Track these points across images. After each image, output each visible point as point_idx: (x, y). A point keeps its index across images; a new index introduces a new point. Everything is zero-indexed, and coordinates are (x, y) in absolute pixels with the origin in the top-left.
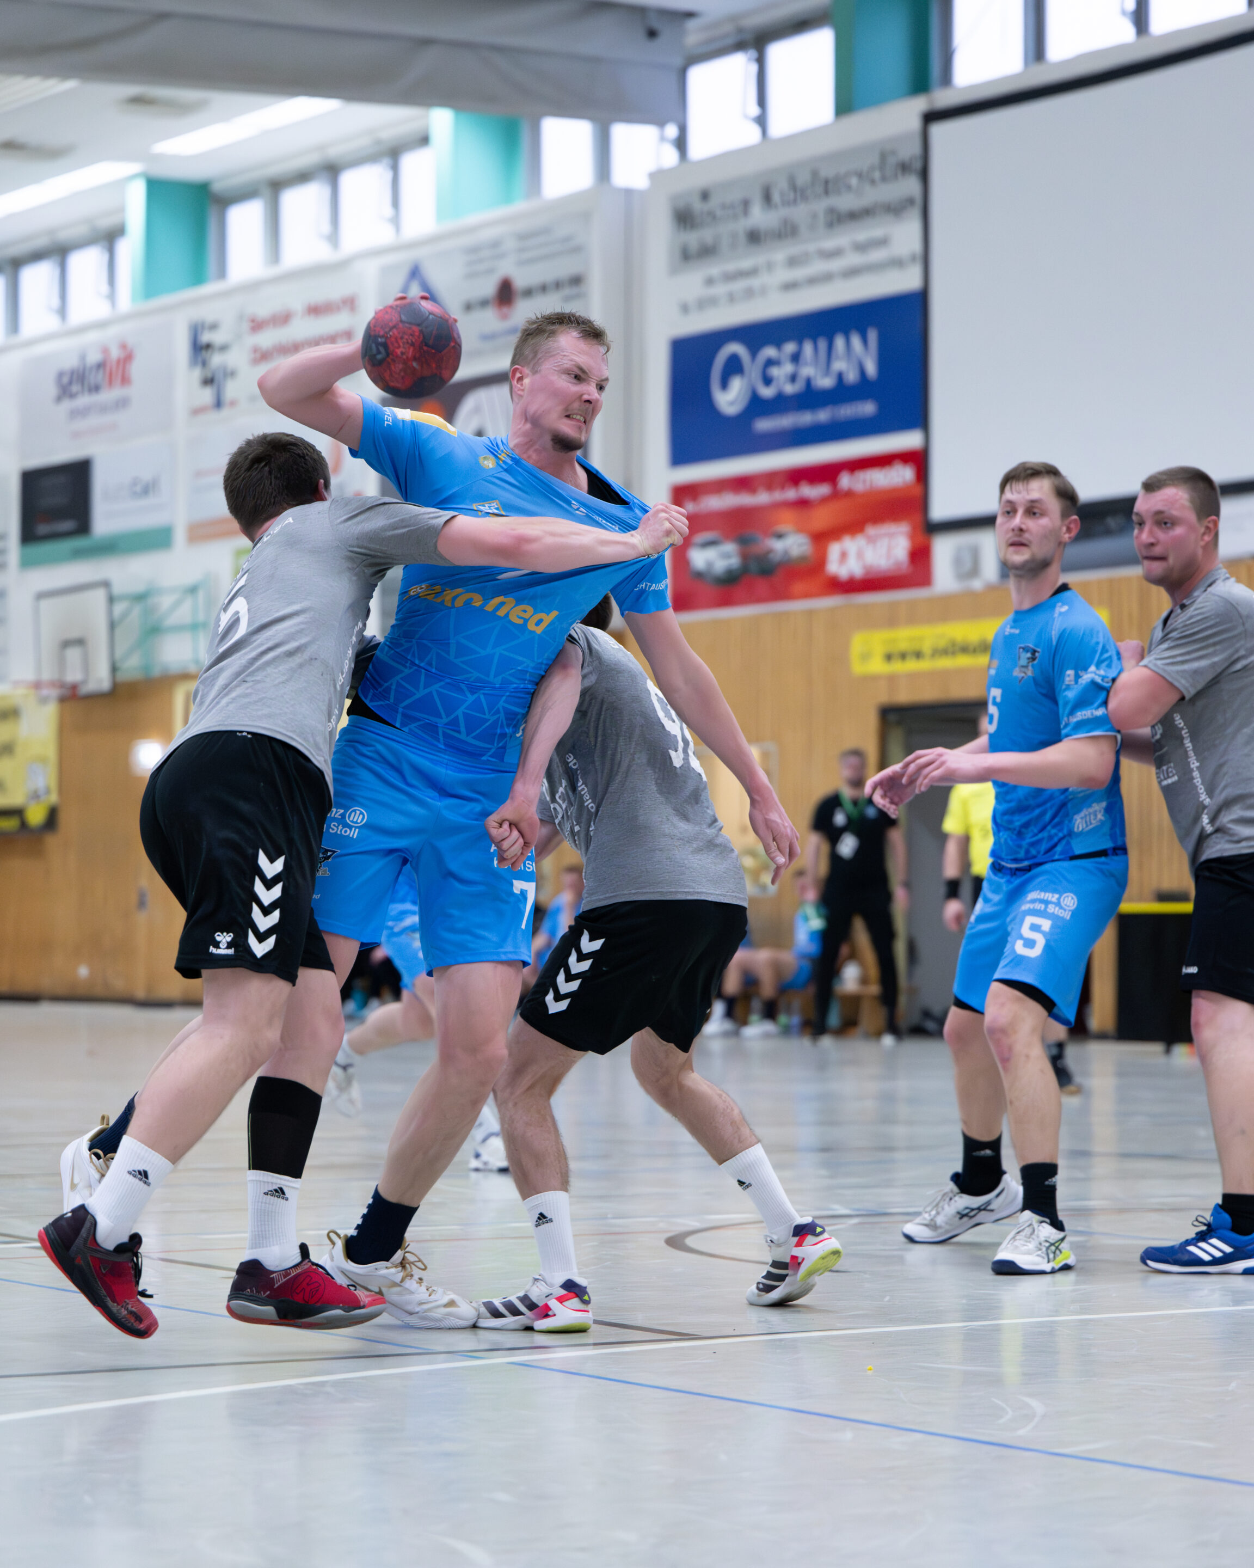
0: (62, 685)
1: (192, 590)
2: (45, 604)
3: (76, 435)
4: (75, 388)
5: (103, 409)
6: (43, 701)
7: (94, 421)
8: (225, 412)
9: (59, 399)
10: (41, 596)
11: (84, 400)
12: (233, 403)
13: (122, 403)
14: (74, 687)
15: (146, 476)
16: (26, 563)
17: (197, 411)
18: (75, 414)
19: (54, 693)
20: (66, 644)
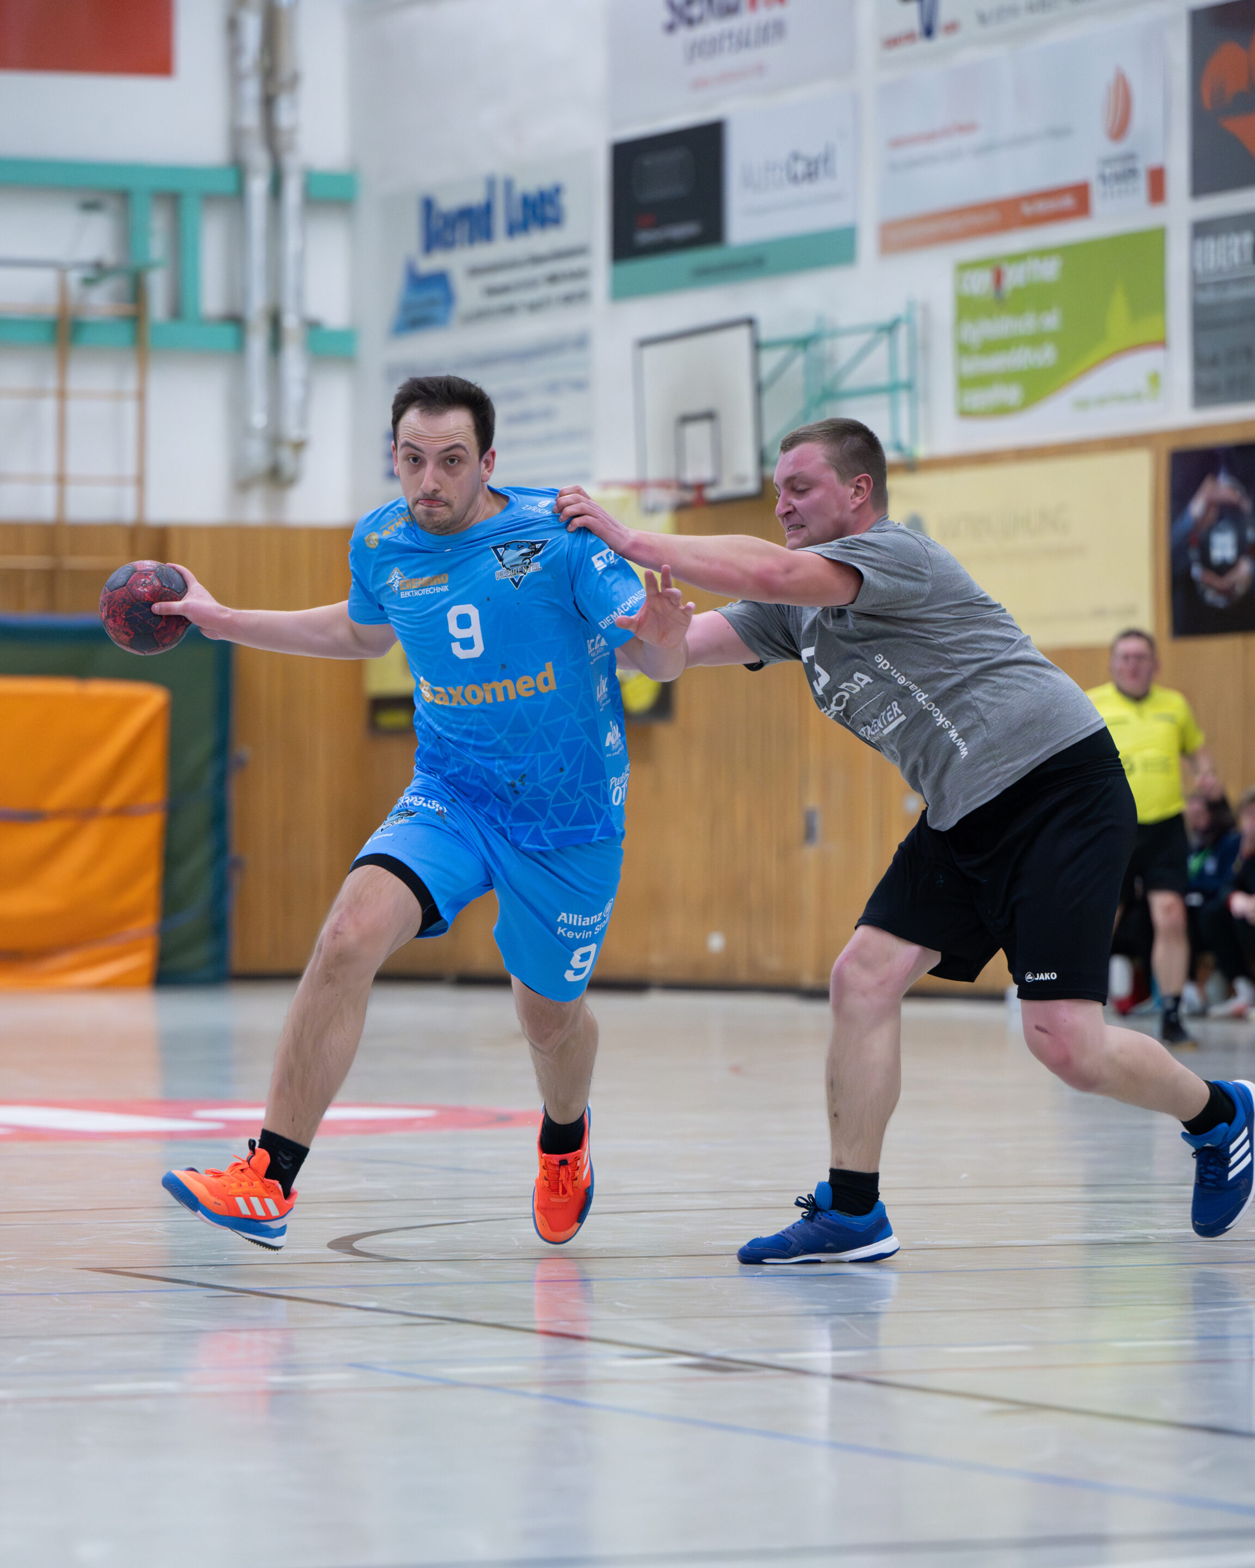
0: (683, 486)
1: (890, 329)
2: (650, 353)
3: (699, 84)
4: (695, 11)
5: (743, 42)
6: (652, 511)
7: (728, 60)
8: (940, 39)
9: (671, 28)
10: (645, 343)
11: (713, 28)
12: (952, 27)
13: (777, 30)
14: (700, 487)
15: (813, 150)
16: (619, 293)
17: (892, 42)
18: (698, 50)
19: (666, 498)
20: (686, 419)
